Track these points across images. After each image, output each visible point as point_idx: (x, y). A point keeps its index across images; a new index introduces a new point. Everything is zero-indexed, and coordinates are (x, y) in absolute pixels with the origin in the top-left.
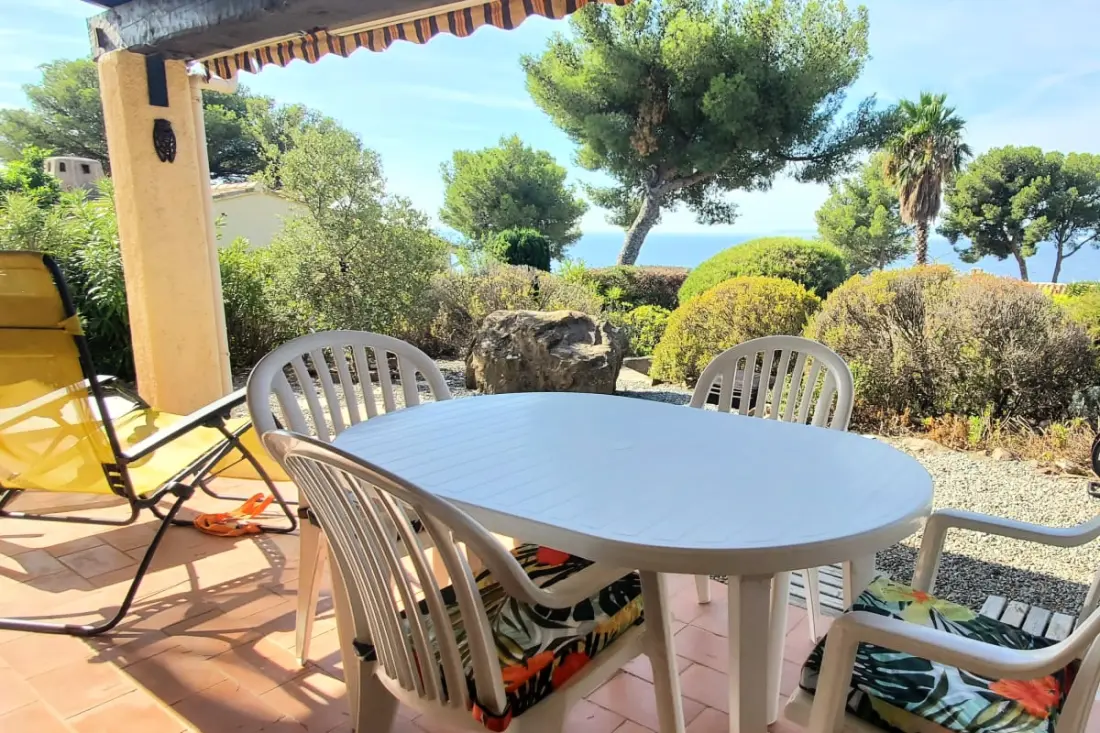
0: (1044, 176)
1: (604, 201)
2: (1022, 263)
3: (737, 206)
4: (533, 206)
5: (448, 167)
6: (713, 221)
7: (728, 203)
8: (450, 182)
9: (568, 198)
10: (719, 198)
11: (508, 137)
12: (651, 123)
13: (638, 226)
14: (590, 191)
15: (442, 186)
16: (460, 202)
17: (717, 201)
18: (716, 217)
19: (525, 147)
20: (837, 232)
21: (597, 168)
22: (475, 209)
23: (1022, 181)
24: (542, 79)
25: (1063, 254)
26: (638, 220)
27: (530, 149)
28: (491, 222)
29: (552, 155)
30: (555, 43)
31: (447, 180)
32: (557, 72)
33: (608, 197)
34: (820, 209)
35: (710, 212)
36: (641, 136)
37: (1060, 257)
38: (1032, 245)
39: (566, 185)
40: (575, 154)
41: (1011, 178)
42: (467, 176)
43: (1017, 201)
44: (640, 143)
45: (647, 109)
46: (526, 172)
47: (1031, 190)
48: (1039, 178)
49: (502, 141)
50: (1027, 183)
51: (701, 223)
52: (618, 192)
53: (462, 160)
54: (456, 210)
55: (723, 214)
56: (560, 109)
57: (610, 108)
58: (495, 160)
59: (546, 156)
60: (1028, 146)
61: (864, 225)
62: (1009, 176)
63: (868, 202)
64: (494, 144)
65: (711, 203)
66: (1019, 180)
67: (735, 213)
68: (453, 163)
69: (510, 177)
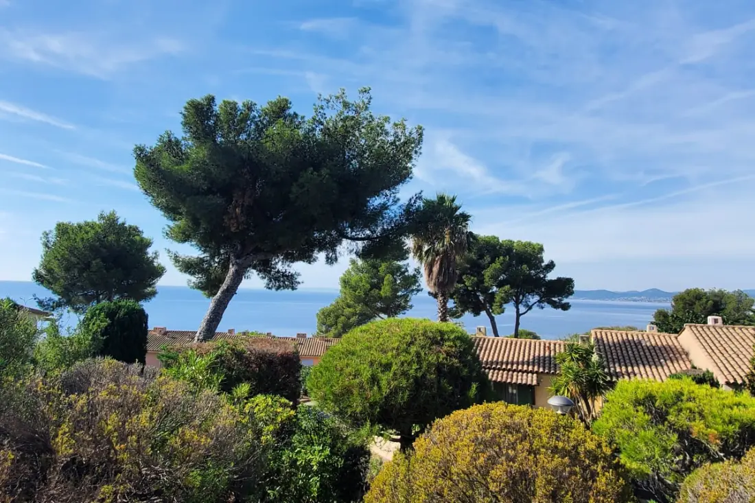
0: (505, 256)
1: (189, 268)
2: (492, 319)
3: (299, 275)
4: (120, 269)
5: (50, 236)
6: (278, 288)
7: (292, 272)
8: (49, 248)
9: (150, 263)
10: (286, 268)
11: (107, 213)
12: (243, 205)
13: (223, 293)
14: (176, 259)
15: (41, 250)
16: (55, 265)
17: (284, 271)
18: (281, 284)
19: (120, 221)
20: (357, 293)
21: (185, 241)
22: (67, 270)
23: (489, 259)
24: (151, 165)
25: (520, 313)
26: (224, 287)
27: (123, 224)
28: (79, 281)
29: (140, 229)
30: (166, 139)
31: (46, 246)
32: (166, 162)
33: (192, 265)
34: (342, 276)
35: (277, 279)
36: (234, 216)
37: (518, 315)
38: (501, 306)
39: (150, 252)
40: (167, 228)
41: (481, 257)
42: (65, 243)
43: (487, 273)
44: (232, 221)
45: (240, 193)
46: (118, 241)
47: (497, 265)
48: (501, 258)
49: (102, 217)
50: (493, 261)
51: (269, 288)
52: (202, 261)
53: (63, 230)
54: (50, 271)
55: (288, 281)
56: (163, 191)
57: (210, 191)
58: (93, 232)
59: (136, 229)
60: (490, 235)
61: (377, 289)
62: (479, 256)
63: (379, 271)
64: (93, 218)
65: (278, 272)
66: (487, 259)
67: (297, 280)
68: (55, 232)
69: (103, 245)
